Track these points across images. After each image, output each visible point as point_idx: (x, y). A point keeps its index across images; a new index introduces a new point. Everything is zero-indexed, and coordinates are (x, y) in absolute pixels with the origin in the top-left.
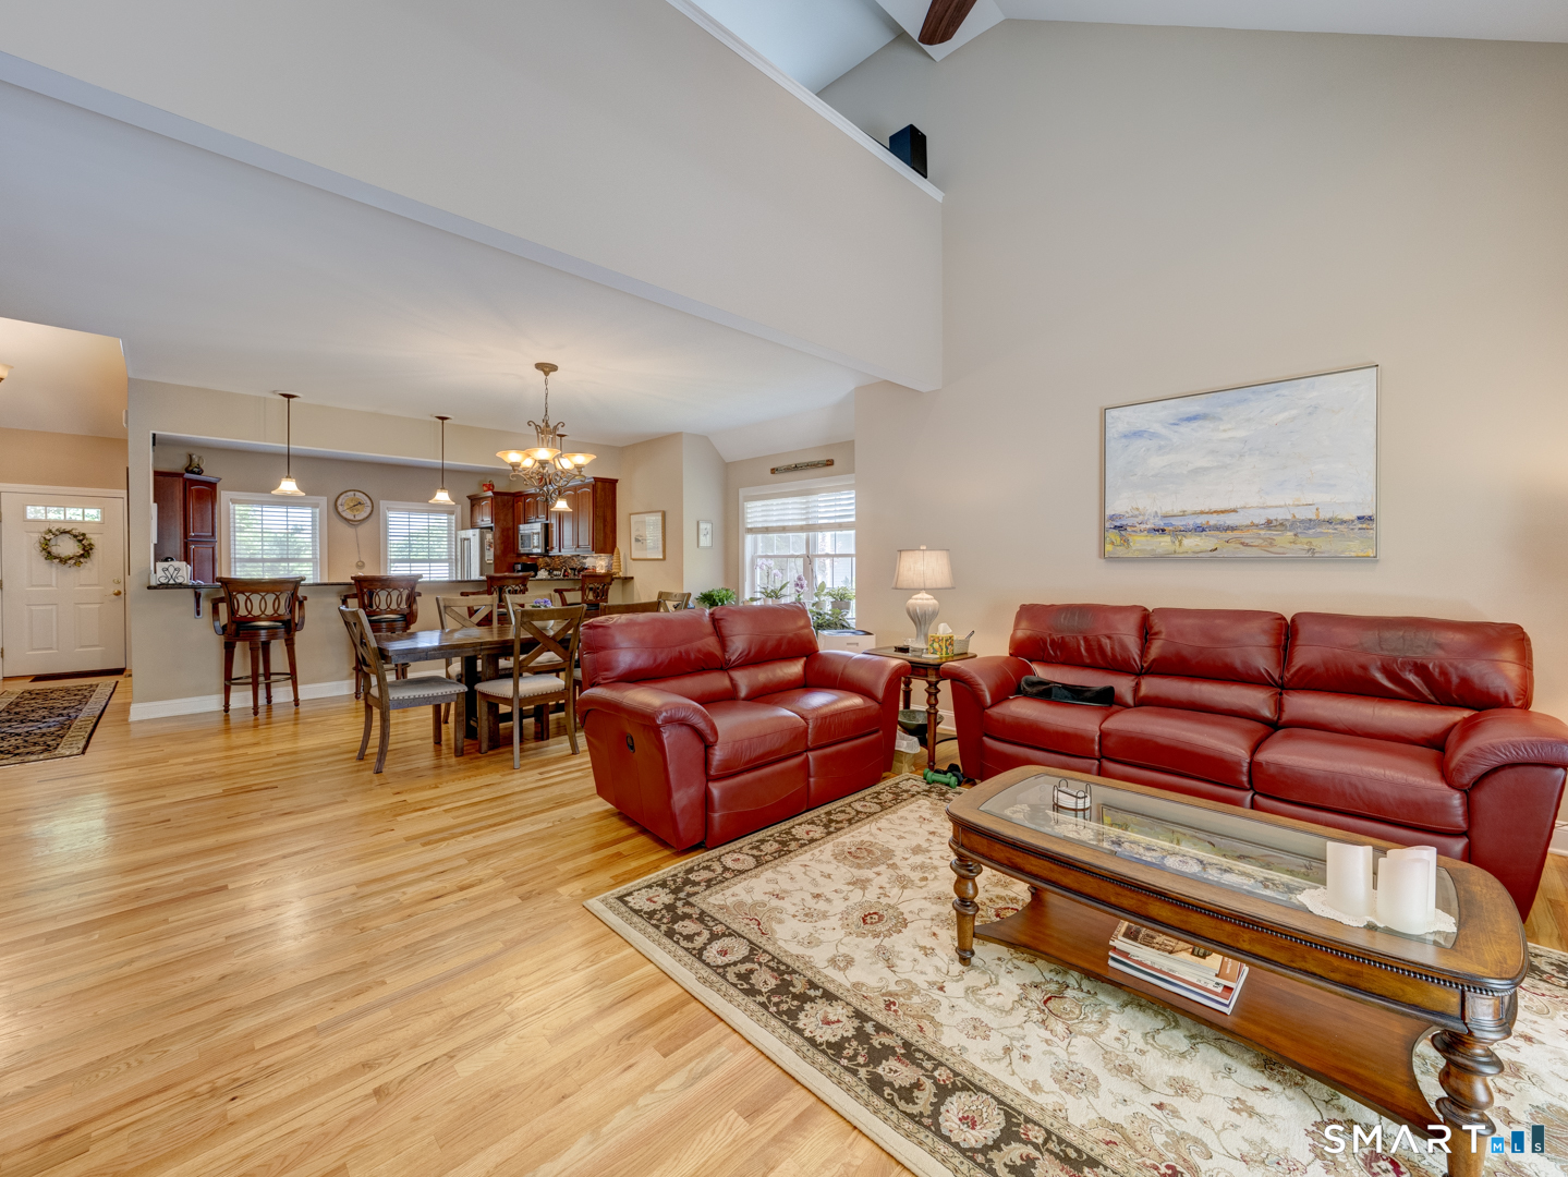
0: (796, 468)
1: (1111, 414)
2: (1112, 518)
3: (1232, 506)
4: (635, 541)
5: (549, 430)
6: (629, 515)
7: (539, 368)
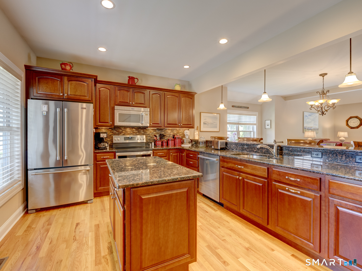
0: (241, 107)
1: (304, 113)
2: (305, 127)
3: (311, 126)
4: (204, 124)
5: (323, 93)
6: (200, 113)
7: (320, 75)
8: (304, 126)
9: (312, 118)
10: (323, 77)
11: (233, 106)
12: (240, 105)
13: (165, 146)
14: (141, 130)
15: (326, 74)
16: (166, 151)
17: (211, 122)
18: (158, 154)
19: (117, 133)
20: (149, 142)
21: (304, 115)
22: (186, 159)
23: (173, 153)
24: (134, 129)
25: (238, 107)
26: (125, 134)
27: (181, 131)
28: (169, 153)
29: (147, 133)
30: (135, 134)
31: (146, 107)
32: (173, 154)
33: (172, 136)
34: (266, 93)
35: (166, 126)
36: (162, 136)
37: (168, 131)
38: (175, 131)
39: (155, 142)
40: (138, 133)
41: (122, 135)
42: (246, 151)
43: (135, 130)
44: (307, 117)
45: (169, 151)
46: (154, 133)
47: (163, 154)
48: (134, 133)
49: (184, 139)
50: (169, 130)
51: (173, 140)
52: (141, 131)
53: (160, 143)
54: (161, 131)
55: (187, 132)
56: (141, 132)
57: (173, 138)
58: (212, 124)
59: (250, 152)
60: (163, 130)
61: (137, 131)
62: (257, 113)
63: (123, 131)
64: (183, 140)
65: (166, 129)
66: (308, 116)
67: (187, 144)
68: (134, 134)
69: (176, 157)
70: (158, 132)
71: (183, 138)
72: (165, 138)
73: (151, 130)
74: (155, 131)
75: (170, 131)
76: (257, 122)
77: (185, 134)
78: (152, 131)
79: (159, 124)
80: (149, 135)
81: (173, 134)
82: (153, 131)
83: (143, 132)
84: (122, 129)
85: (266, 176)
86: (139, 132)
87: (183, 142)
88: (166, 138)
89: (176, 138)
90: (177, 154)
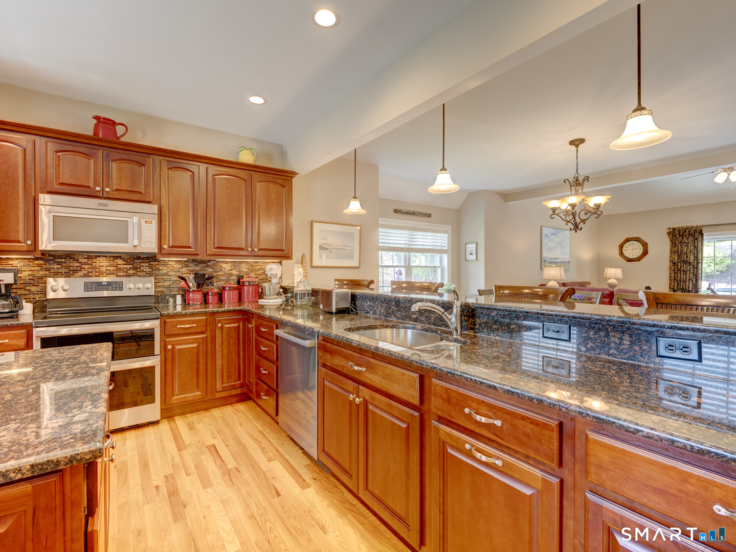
0: (413, 213)
1: (543, 228)
2: (544, 258)
3: (556, 257)
4: (320, 249)
5: (577, 183)
6: (312, 222)
7: (572, 143)
8: (543, 256)
9: (558, 240)
10: (577, 146)
11: (396, 211)
12: (412, 209)
13: (211, 303)
14: (142, 264)
15: (582, 141)
16: (205, 318)
17: (338, 246)
18: (179, 326)
19: (63, 270)
20: (166, 295)
21: (543, 234)
22: (256, 340)
23: (227, 324)
24: (120, 262)
25: (408, 213)
26: (90, 274)
27: (259, 267)
28: (215, 323)
29: (161, 272)
30: (125, 274)
31: (150, 202)
32: (226, 326)
33: (234, 278)
34: (446, 170)
35: (212, 253)
36: (202, 280)
37: (224, 265)
38: (243, 266)
39: (185, 293)
40: (134, 272)
41: (81, 276)
42: (395, 316)
43: (124, 263)
44: (549, 237)
45: (212, 318)
46: (181, 270)
47: (195, 325)
48: (120, 269)
49: (265, 287)
50: (227, 262)
51: (234, 289)
52: (143, 266)
53: (199, 296)
54: (205, 265)
55: (271, 269)
56: (142, 268)
57: (239, 283)
58: (343, 249)
59: (402, 319)
60: (208, 264)
61: (131, 266)
62: (449, 228)
63: (84, 266)
64: (262, 289)
65: (217, 260)
66: (549, 235)
67: (272, 297)
68: (119, 274)
69: (233, 334)
70: (195, 269)
71: (264, 284)
72: (215, 284)
73: (174, 263)
74: (187, 266)
75: (230, 265)
76: (448, 247)
77: (269, 273)
78: (177, 266)
79: (189, 247)
80: (169, 277)
81: (237, 273)
82: (180, 267)
83: (148, 270)
84: (80, 261)
85: (416, 402)
86: (135, 268)
87: (262, 293)
88: (219, 283)
89: (244, 282)
90: (236, 325)
